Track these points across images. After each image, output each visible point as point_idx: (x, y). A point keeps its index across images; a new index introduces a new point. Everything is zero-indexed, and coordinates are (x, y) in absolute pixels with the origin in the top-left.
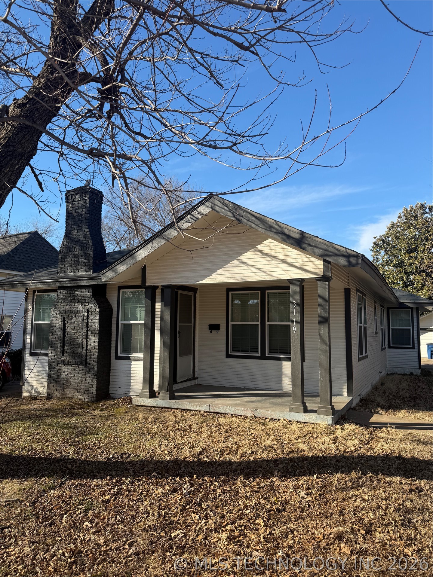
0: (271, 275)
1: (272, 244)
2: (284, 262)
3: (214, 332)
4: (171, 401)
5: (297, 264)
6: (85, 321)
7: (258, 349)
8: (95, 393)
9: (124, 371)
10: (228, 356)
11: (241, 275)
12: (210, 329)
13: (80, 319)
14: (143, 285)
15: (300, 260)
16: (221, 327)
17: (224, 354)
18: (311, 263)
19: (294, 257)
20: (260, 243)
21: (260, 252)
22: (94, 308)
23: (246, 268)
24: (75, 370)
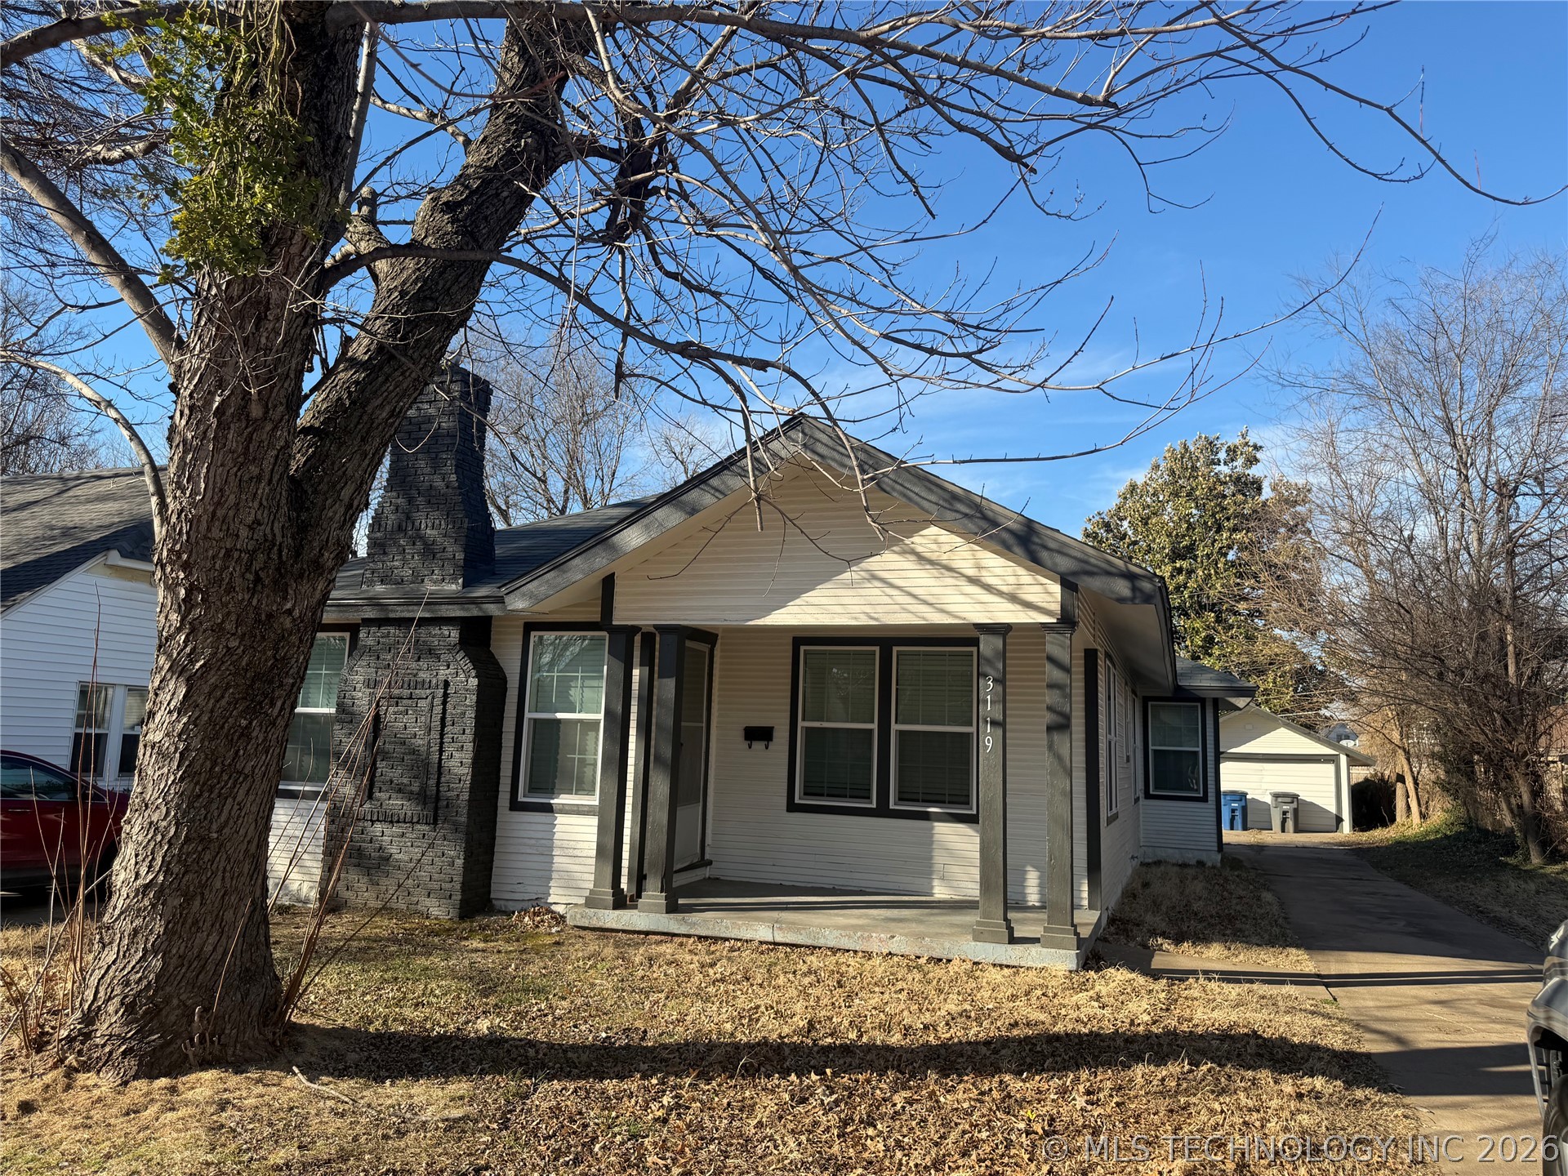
1: (942, 539)
2: (976, 582)
3: (758, 746)
4: (672, 915)
6: (438, 709)
7: (869, 790)
8: (459, 897)
9: (533, 842)
10: (792, 807)
12: (746, 739)
13: (422, 704)
14: (604, 623)
16: (775, 734)
17: (783, 801)
18: (1038, 588)
19: (997, 571)
20: (914, 532)
22: (462, 677)
24: (403, 835)
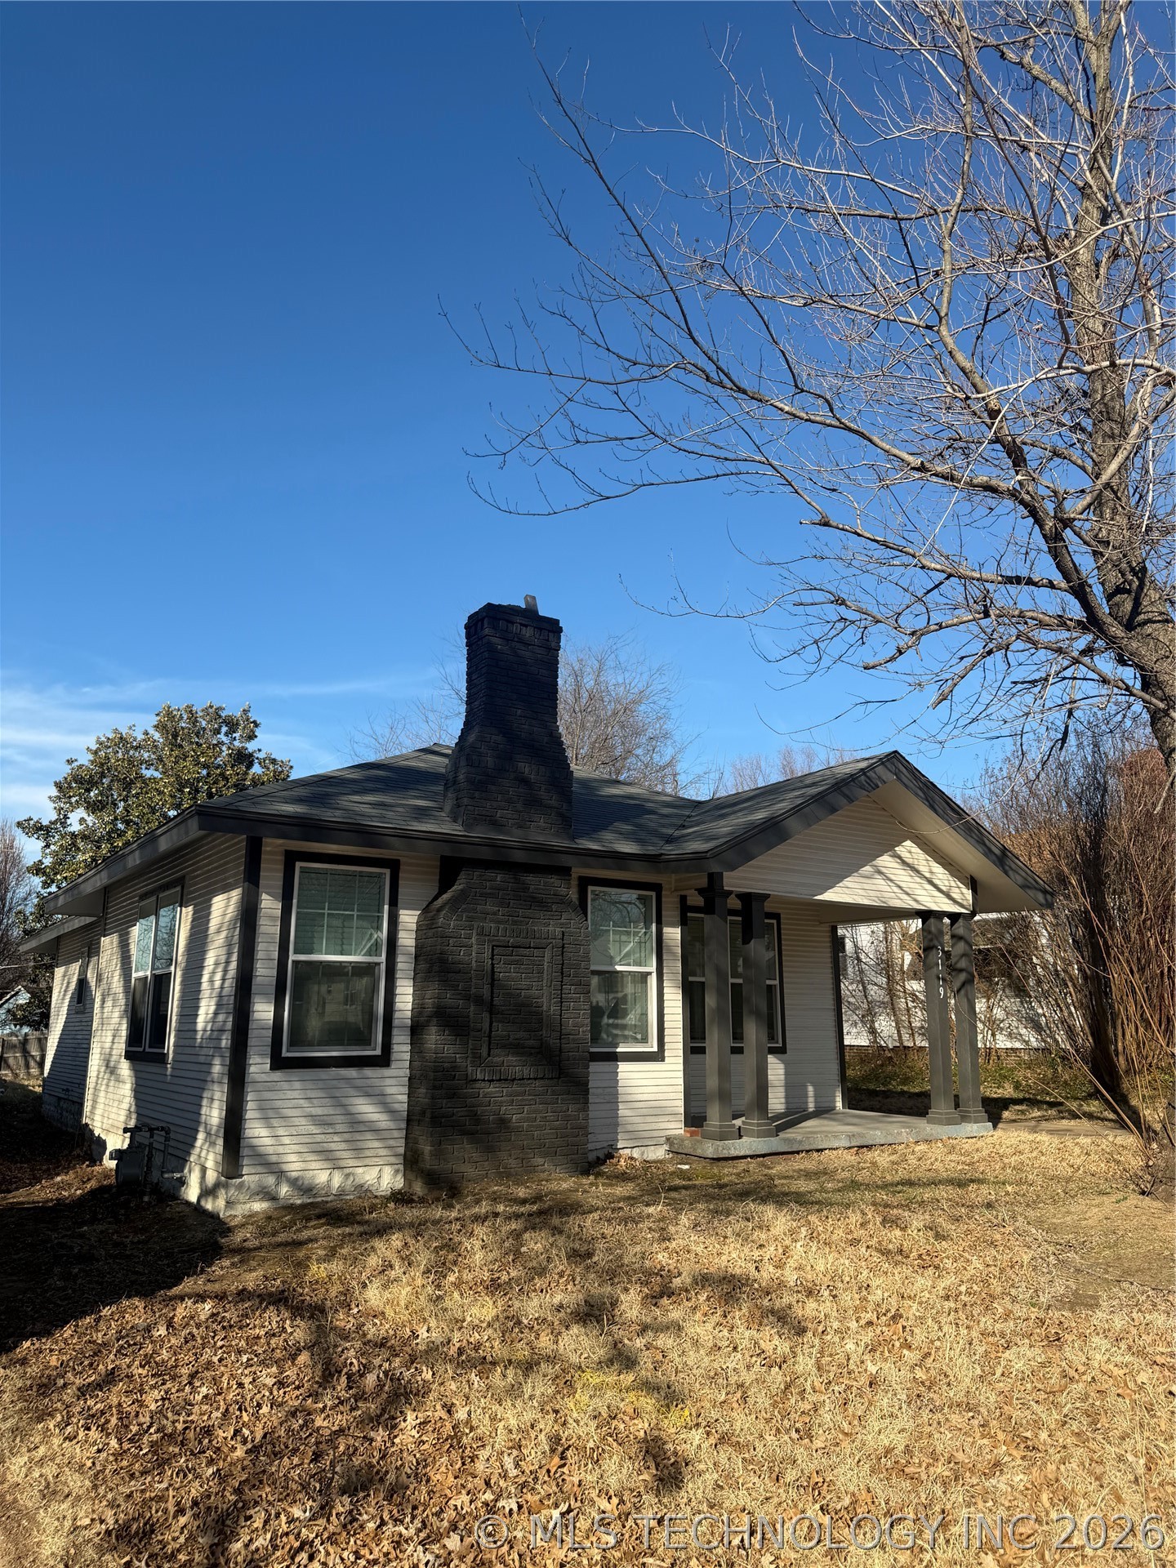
0: (916, 900)
1: (913, 850)
2: (930, 882)
5: (944, 889)
6: (558, 960)
8: (586, 1151)
9: (600, 1091)
11: (878, 894)
13: (540, 954)
15: (947, 883)
19: (940, 876)
20: (899, 843)
21: (900, 857)
22: (575, 928)
23: (882, 882)
24: (524, 1093)
